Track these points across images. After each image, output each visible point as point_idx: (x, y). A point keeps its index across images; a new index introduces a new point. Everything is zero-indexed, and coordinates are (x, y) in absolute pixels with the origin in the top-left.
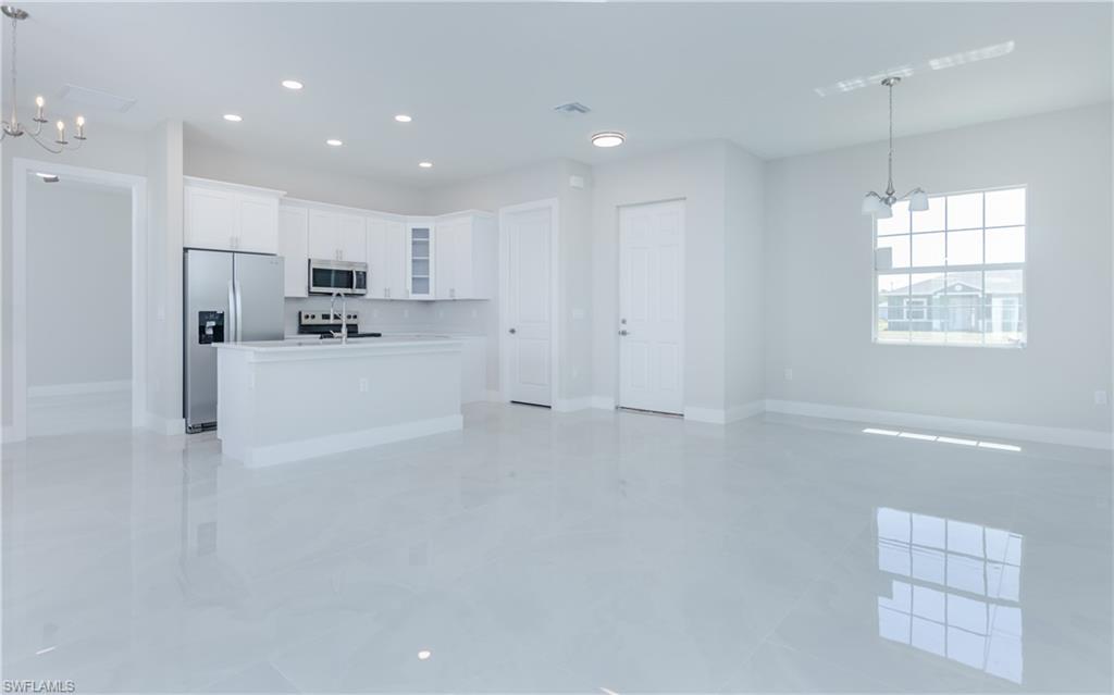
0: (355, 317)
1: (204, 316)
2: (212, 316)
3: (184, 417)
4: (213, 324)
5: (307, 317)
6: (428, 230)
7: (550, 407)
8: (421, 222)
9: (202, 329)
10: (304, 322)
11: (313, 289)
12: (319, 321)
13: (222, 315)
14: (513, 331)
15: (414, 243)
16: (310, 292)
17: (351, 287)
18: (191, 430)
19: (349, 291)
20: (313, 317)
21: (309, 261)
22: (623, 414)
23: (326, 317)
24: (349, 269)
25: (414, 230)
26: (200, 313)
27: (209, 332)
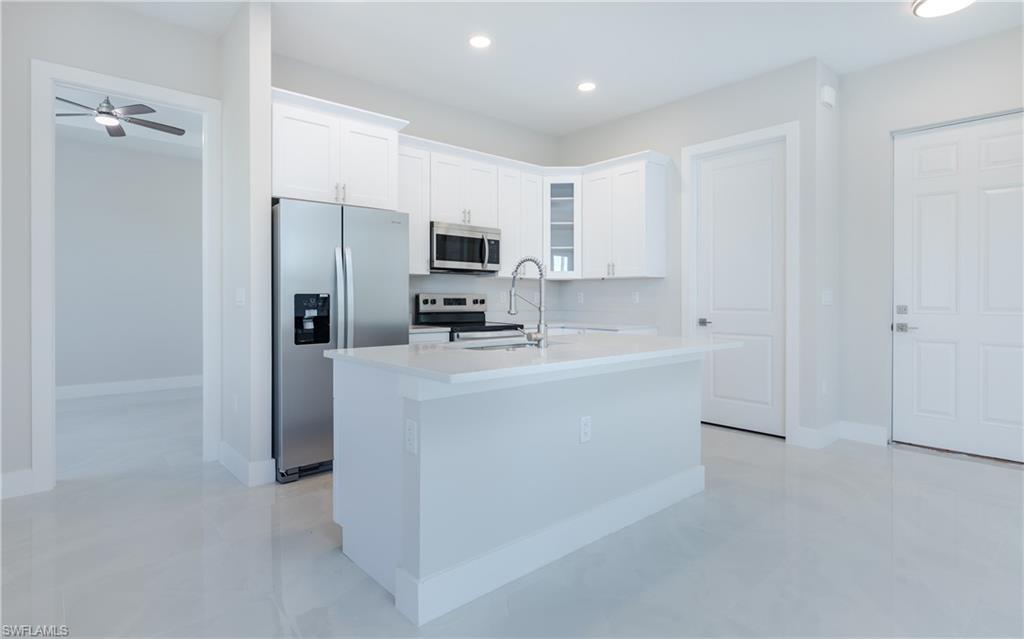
0: (483, 302)
1: (301, 301)
2: (313, 301)
3: (273, 456)
4: (314, 313)
5: (426, 302)
6: (572, 185)
7: (784, 438)
8: (562, 175)
9: (299, 321)
10: (423, 308)
11: (438, 264)
12: (440, 307)
13: (326, 300)
14: (703, 322)
15: (553, 204)
16: (432, 268)
17: (482, 262)
18: (284, 477)
19: (477, 266)
20: (434, 302)
21: (432, 224)
22: (898, 451)
23: (448, 302)
24: (480, 237)
25: (553, 186)
26: (297, 296)
27: (309, 326)
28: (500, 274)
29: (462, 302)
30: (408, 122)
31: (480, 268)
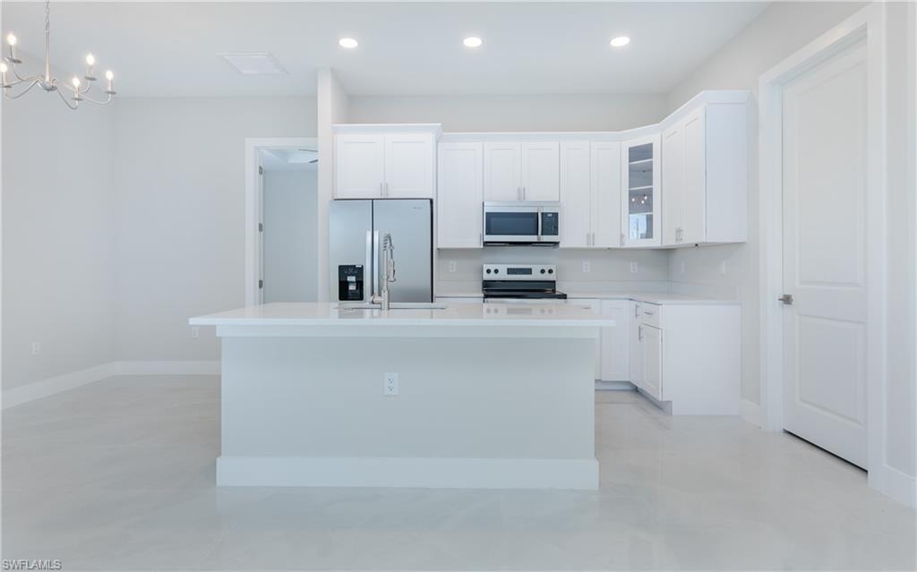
0: (551, 271)
1: (343, 270)
2: (351, 270)
4: (353, 278)
5: (489, 271)
6: (651, 145)
7: (866, 471)
8: (640, 138)
9: (343, 285)
11: (487, 238)
12: (503, 276)
13: (360, 269)
15: (631, 169)
17: (537, 234)
19: (533, 238)
20: (497, 271)
21: (483, 204)
23: (510, 271)
24: (536, 211)
25: (631, 150)
26: (340, 267)
27: (352, 287)
28: (561, 246)
29: (529, 271)
30: (439, 124)
31: (536, 240)
